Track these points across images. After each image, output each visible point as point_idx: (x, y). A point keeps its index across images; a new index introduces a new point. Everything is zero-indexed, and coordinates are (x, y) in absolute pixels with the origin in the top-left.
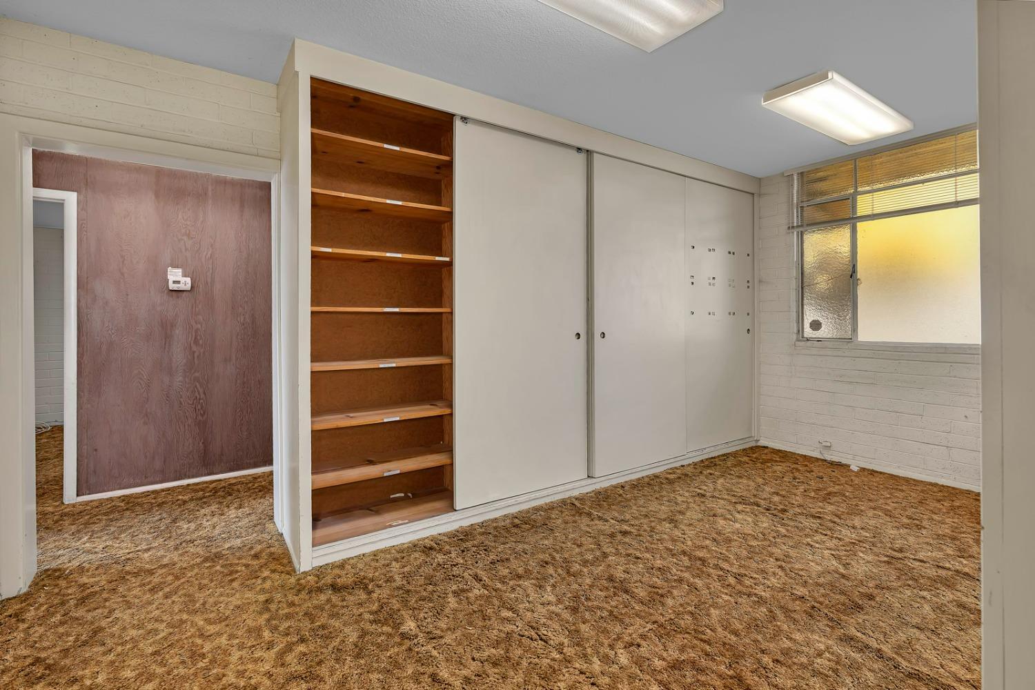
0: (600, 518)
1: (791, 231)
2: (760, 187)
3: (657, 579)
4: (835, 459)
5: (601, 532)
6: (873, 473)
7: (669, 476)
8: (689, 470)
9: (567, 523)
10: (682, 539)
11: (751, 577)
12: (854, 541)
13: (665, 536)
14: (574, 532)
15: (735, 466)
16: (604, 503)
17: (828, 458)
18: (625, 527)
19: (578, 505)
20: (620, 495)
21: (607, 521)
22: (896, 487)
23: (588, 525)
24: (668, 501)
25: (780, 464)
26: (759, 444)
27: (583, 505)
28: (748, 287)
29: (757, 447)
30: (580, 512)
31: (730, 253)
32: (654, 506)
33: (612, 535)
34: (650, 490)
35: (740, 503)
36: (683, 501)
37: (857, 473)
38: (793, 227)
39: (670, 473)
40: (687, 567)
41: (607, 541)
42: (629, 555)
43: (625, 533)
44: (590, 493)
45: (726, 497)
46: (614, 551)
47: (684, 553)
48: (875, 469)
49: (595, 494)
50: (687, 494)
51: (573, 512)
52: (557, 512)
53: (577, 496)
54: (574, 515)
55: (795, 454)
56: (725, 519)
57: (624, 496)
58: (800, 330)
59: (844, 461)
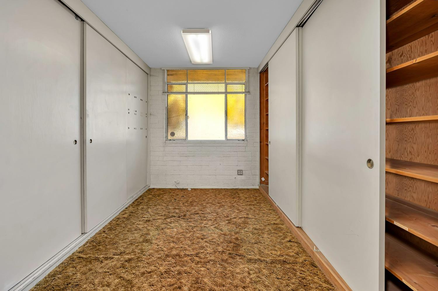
0: (106, 259)
1: (164, 94)
2: (150, 72)
3: (169, 279)
4: (181, 187)
5: (114, 267)
6: (195, 189)
7: (124, 216)
8: (131, 209)
9: (85, 274)
10: (160, 249)
11: (202, 253)
12: (215, 219)
13: (151, 251)
14: (96, 277)
15: (149, 201)
16: (100, 247)
17: (179, 187)
18: (127, 257)
19: (84, 256)
20: (106, 238)
21: (112, 258)
22: (205, 193)
23: (101, 267)
24: (136, 230)
25: (165, 195)
26: (150, 188)
27: (86, 254)
28: (146, 117)
29: (150, 189)
30: (89, 261)
31: (141, 100)
32: (130, 237)
33: (123, 266)
34: (121, 228)
35: (167, 218)
36: (142, 227)
37: (191, 191)
38: (165, 92)
39: (124, 214)
40: (175, 263)
41: (124, 271)
42: (143, 274)
43: (129, 260)
44: (86, 244)
45: (159, 217)
46: (133, 276)
47: (167, 256)
48: (195, 188)
49: (90, 244)
50: (141, 223)
51: (84, 263)
52: (71, 269)
53: (79, 250)
54: (86, 265)
55: (166, 189)
56: (168, 229)
57: (109, 237)
58: (167, 137)
59: (185, 188)
